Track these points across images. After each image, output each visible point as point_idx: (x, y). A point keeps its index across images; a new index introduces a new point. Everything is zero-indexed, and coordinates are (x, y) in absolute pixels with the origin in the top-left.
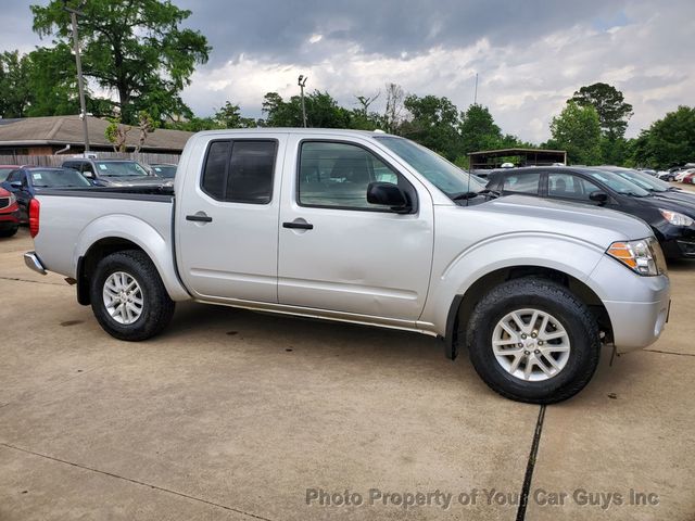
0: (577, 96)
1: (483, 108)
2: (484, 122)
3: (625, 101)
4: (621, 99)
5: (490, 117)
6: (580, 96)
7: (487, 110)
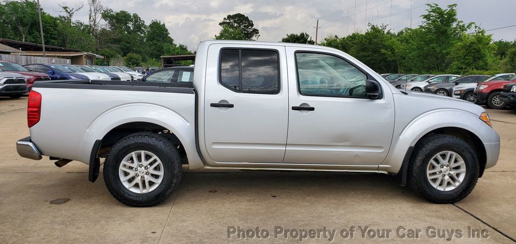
0: (225, 21)
1: (162, 23)
2: (163, 33)
3: (254, 27)
4: (252, 25)
5: (166, 30)
6: (228, 21)
7: (164, 25)
